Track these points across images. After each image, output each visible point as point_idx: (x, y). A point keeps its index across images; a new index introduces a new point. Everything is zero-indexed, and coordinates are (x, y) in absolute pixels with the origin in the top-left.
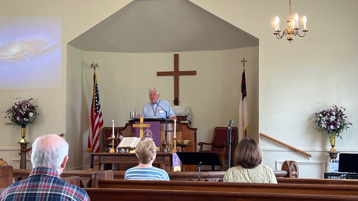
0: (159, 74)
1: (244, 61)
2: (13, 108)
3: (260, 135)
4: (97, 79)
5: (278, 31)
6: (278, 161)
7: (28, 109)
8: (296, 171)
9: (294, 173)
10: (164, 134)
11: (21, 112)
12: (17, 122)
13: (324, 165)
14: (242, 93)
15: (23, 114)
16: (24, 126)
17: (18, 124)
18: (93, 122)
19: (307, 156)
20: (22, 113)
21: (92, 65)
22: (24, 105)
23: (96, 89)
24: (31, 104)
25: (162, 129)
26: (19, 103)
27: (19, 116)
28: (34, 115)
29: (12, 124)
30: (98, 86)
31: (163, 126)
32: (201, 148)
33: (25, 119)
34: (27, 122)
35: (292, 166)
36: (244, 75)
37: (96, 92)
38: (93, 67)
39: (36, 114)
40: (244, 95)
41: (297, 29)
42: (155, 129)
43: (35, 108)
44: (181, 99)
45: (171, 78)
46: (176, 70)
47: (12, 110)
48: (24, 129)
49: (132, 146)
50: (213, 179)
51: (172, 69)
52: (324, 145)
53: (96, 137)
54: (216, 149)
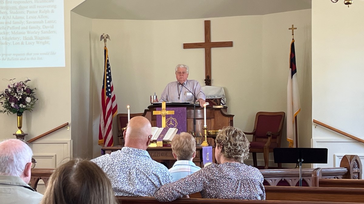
0: (186, 46)
1: (293, 29)
2: (6, 92)
3: (314, 122)
4: (108, 53)
6: (336, 154)
7: (25, 93)
8: (358, 167)
9: (356, 170)
10: (192, 122)
11: (15, 97)
12: (11, 109)
14: (291, 69)
15: (19, 100)
16: (20, 114)
17: (12, 111)
18: (104, 108)
20: (17, 97)
21: (102, 37)
22: (20, 88)
23: (107, 67)
24: (28, 87)
25: (189, 116)
26: (14, 85)
27: (13, 101)
28: (31, 100)
29: (5, 111)
30: (110, 63)
31: (190, 112)
33: (21, 105)
34: (24, 109)
35: (353, 161)
36: (293, 46)
37: (107, 71)
38: (103, 40)
39: (35, 99)
40: (294, 71)
42: (181, 117)
43: (33, 92)
44: (213, 77)
45: (201, 52)
46: (207, 41)
47: (5, 94)
48: (20, 117)
51: (202, 40)
53: (108, 126)
54: (258, 139)
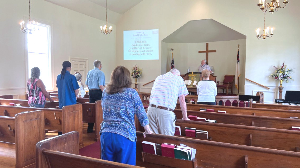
0: (200, 52)
1: (239, 46)
3: (246, 79)
4: (173, 55)
5: (258, 35)
6: (253, 90)
8: (263, 96)
9: (262, 97)
13: (276, 92)
19: (268, 89)
21: (171, 49)
23: (173, 59)
32: (218, 84)
35: (261, 94)
36: (238, 52)
37: (173, 61)
40: (238, 61)
41: (268, 34)
44: (209, 63)
45: (205, 54)
46: (207, 50)
49: (188, 84)
50: (224, 100)
51: (205, 50)
52: (277, 84)
54: (225, 84)
